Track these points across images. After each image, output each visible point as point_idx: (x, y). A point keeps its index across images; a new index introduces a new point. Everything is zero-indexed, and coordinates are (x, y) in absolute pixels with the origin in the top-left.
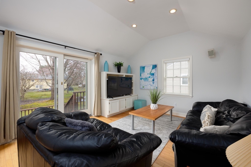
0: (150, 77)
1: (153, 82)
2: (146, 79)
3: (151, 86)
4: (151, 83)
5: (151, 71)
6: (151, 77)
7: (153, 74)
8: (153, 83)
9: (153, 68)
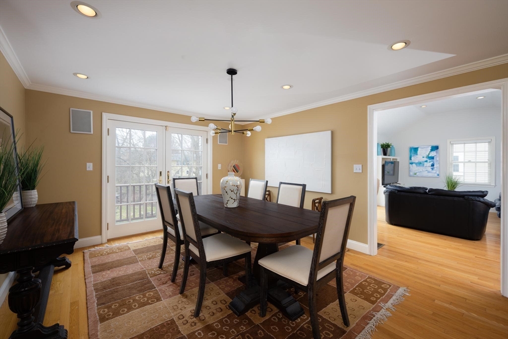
0: (426, 161)
1: (432, 167)
2: (419, 164)
3: (429, 172)
4: (430, 169)
5: (429, 154)
6: (428, 161)
7: (433, 158)
8: (432, 169)
9: (432, 150)
